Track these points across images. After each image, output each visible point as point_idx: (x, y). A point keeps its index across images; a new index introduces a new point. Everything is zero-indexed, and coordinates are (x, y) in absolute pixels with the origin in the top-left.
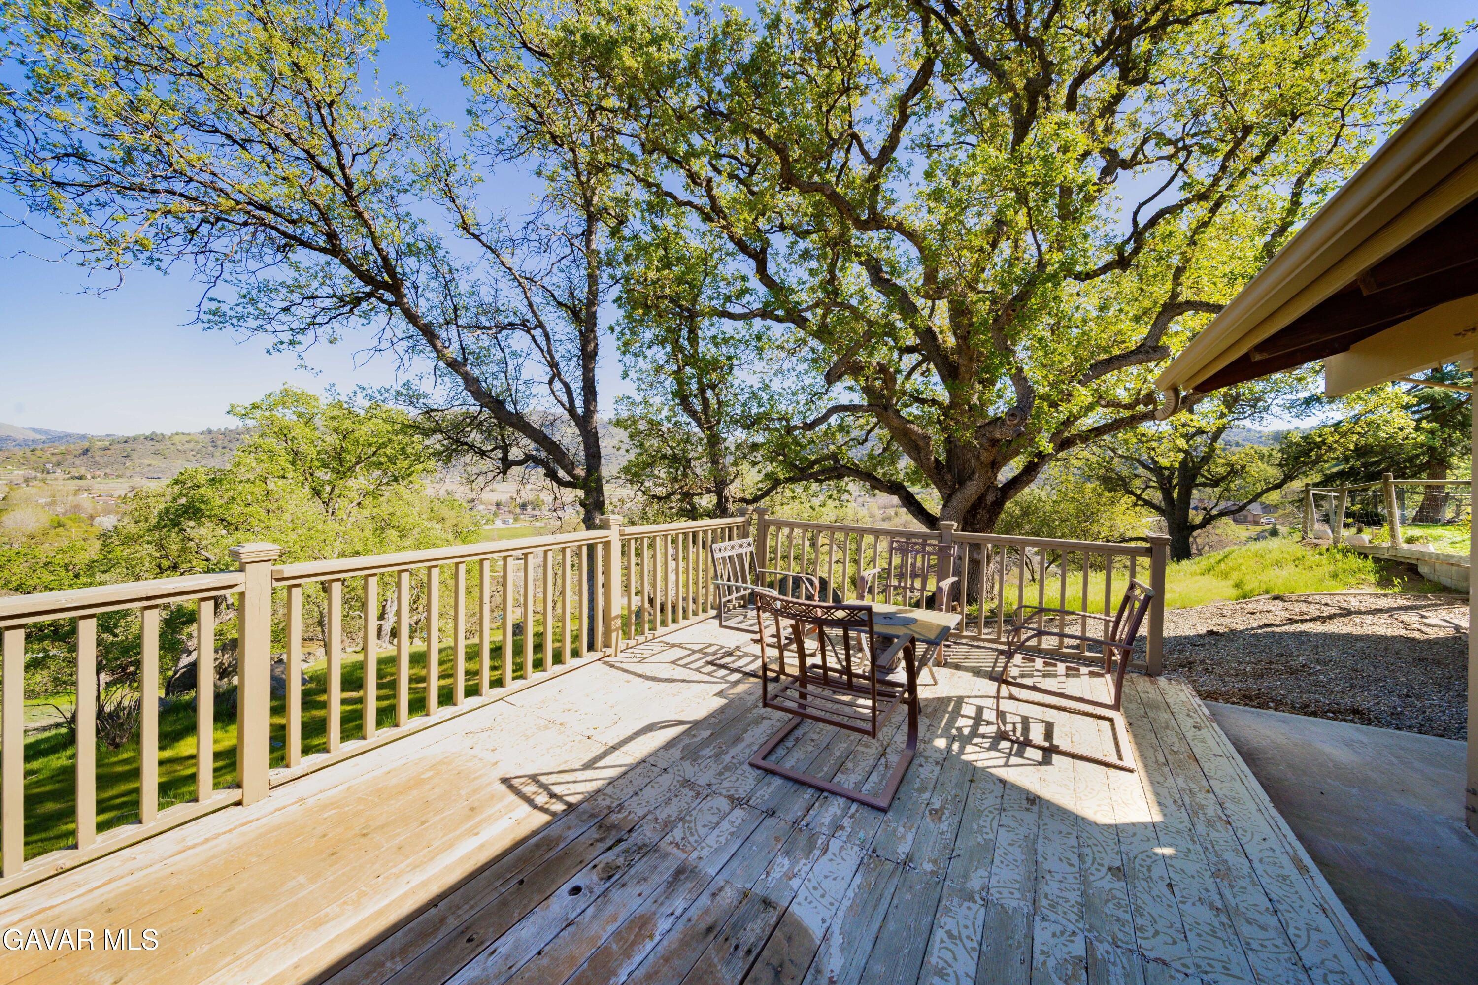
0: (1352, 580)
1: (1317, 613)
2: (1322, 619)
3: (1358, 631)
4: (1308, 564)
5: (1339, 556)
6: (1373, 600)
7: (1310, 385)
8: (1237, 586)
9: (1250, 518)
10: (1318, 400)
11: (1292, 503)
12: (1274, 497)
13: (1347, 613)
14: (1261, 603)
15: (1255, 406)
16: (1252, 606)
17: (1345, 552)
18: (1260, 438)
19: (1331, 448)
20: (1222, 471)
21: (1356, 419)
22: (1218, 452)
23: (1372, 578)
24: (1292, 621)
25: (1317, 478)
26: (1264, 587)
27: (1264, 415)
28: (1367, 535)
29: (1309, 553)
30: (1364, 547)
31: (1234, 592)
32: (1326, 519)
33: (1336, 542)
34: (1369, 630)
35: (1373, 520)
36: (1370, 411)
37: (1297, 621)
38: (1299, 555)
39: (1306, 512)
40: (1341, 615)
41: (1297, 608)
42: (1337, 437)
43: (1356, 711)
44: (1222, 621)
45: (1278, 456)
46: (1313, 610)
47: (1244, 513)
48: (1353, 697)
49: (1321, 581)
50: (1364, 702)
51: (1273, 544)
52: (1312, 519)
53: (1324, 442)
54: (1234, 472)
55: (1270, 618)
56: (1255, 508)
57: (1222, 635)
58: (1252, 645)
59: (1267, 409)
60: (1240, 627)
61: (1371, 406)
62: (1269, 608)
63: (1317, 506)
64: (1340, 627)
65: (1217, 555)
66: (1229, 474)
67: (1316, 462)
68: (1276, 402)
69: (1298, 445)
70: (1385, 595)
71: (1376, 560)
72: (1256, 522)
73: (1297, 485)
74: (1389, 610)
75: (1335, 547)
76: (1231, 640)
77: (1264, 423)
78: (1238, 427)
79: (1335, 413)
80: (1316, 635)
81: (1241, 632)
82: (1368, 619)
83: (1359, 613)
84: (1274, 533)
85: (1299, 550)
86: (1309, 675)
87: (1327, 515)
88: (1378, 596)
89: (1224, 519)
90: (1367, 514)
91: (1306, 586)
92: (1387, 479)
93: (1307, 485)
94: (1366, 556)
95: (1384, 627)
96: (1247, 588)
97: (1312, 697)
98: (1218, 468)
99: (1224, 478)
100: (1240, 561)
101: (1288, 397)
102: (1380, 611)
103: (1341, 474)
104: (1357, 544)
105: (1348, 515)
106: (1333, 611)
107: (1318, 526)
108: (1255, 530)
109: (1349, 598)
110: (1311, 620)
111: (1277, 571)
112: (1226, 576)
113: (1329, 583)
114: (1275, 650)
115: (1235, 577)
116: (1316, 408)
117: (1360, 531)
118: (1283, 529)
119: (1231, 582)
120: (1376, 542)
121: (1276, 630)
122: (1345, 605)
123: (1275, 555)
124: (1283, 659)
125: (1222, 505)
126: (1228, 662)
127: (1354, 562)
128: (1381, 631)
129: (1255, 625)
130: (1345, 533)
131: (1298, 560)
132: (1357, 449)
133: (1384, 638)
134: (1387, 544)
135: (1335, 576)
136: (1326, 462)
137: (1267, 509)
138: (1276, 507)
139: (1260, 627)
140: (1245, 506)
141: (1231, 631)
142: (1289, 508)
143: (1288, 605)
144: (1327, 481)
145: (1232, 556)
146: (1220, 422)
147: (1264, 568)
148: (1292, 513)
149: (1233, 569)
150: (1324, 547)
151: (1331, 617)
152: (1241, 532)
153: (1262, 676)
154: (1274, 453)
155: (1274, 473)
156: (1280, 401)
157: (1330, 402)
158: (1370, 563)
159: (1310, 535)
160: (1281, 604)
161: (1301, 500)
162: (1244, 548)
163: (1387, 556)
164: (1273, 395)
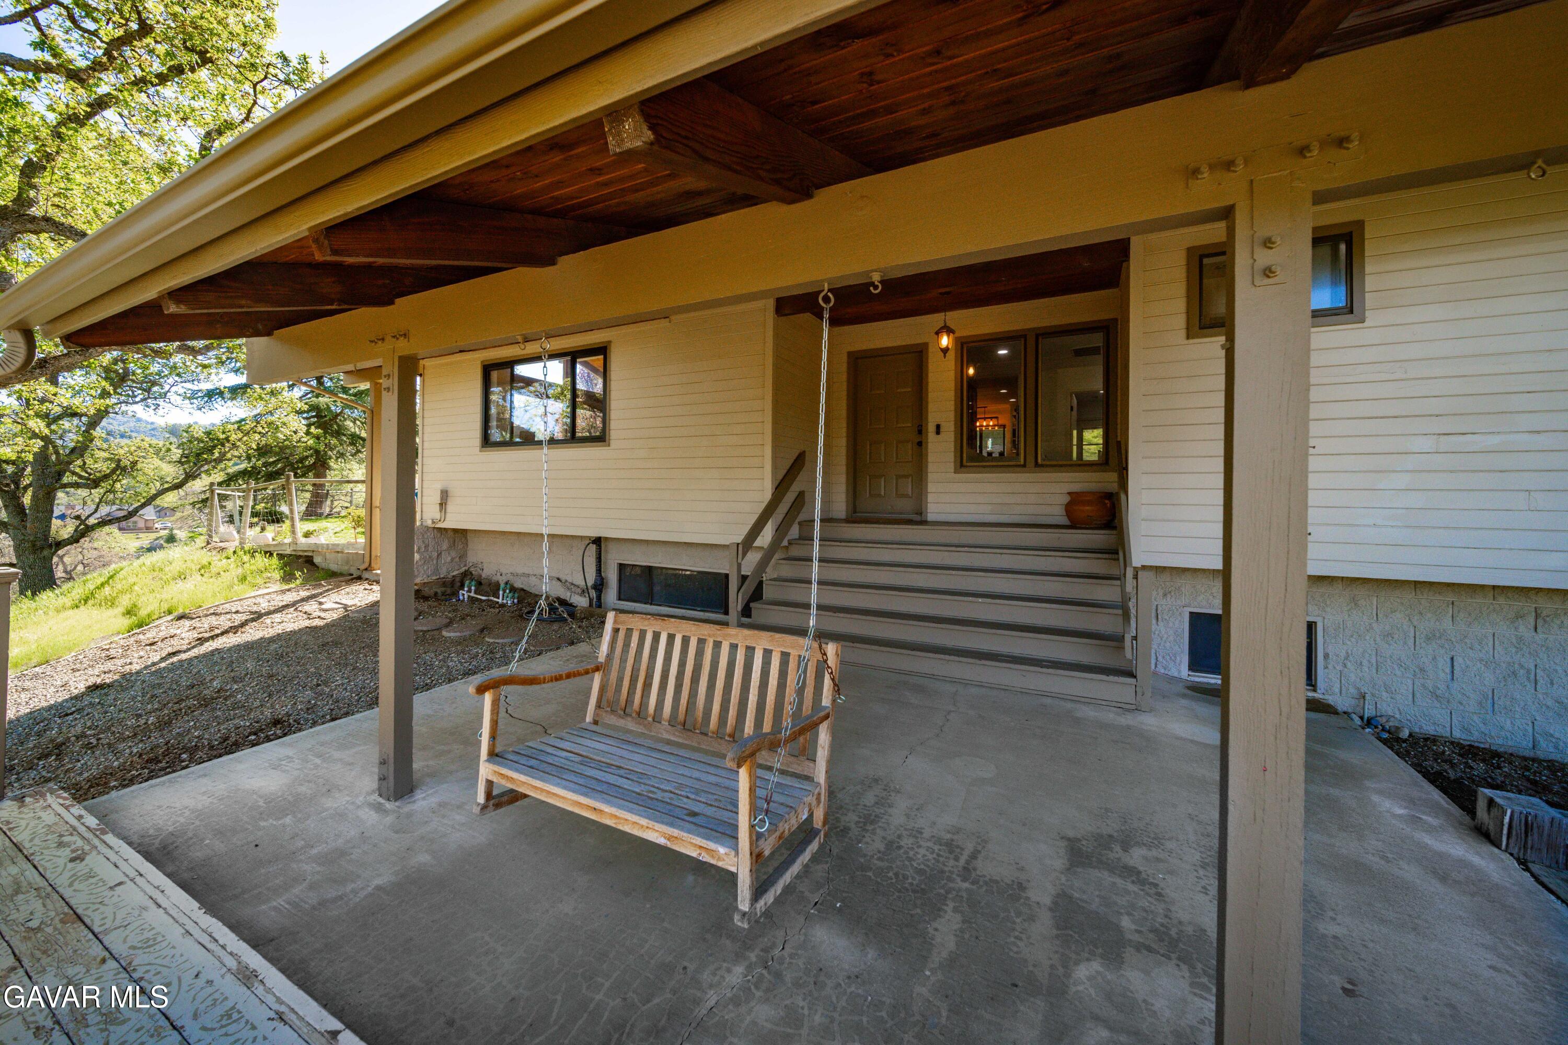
0: (259, 581)
1: (230, 624)
2: (234, 629)
3: (269, 633)
4: (214, 570)
5: (246, 558)
6: (280, 597)
7: (213, 377)
8: (129, 613)
9: (141, 524)
10: (221, 394)
11: (193, 504)
12: (170, 499)
13: (257, 616)
14: (164, 627)
15: (148, 391)
16: (150, 635)
17: (252, 553)
18: (153, 430)
19: (234, 446)
20: (105, 467)
21: (257, 419)
22: (98, 442)
23: (277, 575)
24: (201, 641)
25: (218, 477)
26: (165, 607)
27: (160, 402)
28: (271, 533)
29: (215, 558)
30: (268, 545)
31: (126, 622)
32: (231, 520)
33: (242, 543)
34: (279, 629)
35: (274, 518)
36: (271, 413)
37: (207, 640)
38: (205, 562)
39: (211, 514)
40: (253, 620)
41: (206, 623)
42: (240, 435)
43: (276, 722)
44: (109, 665)
45: (177, 453)
46: (224, 622)
47: (135, 519)
48: (272, 706)
49: (231, 587)
50: (282, 707)
51: (175, 553)
52: (217, 521)
53: (227, 439)
54: (120, 469)
55: (176, 645)
56: (149, 513)
57: (109, 686)
58: (153, 687)
59: (164, 396)
60: (136, 667)
61: (271, 407)
62: (173, 631)
63: (222, 507)
64: (252, 634)
65: (96, 578)
66: (113, 471)
67: (219, 461)
68: (176, 389)
69: (200, 440)
70: (289, 590)
71: (281, 556)
72: (148, 529)
73: (198, 485)
74: (293, 604)
75: (242, 548)
76: (124, 689)
77: (161, 411)
78: (124, 413)
79: (237, 410)
80: (230, 649)
81: (138, 673)
82: (277, 617)
83: (269, 613)
84: (171, 539)
85: (204, 557)
86: (226, 699)
87: (231, 516)
88: (283, 592)
89: (107, 529)
90: (270, 513)
91: (214, 595)
92: (288, 478)
93: (212, 484)
94: (271, 555)
95: (291, 622)
96: (143, 613)
97: (231, 724)
98: (98, 463)
99: (106, 477)
100: (131, 580)
101: (189, 385)
102: (286, 606)
103: (244, 473)
104: (262, 543)
105: (255, 514)
106: (244, 617)
107: (223, 528)
108: (146, 539)
109: (259, 600)
110: (223, 634)
111: (180, 584)
112: (111, 602)
113: (238, 588)
114: (184, 682)
115: (125, 601)
116: (218, 403)
117: (263, 529)
118: (180, 534)
119: (121, 610)
120: (279, 539)
121: (184, 656)
122: (255, 609)
123: (177, 567)
124: (194, 691)
125: (104, 510)
126: (120, 721)
127: (260, 561)
128: (290, 627)
129: (156, 658)
130: (252, 533)
131: (203, 569)
132: (259, 449)
133: (293, 633)
134: (288, 540)
135: (243, 579)
136: (229, 460)
137: (162, 512)
138: (173, 510)
139: (163, 659)
140: (136, 511)
141: (124, 676)
142: (189, 510)
143: (195, 622)
144: (231, 480)
145: (121, 575)
146: (101, 403)
147: (167, 582)
148: (191, 516)
149: (122, 592)
150: (232, 550)
151: (243, 624)
152: (131, 542)
153: (169, 723)
154: (173, 447)
155: (171, 472)
156: (180, 389)
157: (232, 399)
158: (275, 561)
159: (216, 539)
160: (187, 623)
161: (205, 501)
162: (137, 563)
163: (288, 552)
164: (171, 381)
